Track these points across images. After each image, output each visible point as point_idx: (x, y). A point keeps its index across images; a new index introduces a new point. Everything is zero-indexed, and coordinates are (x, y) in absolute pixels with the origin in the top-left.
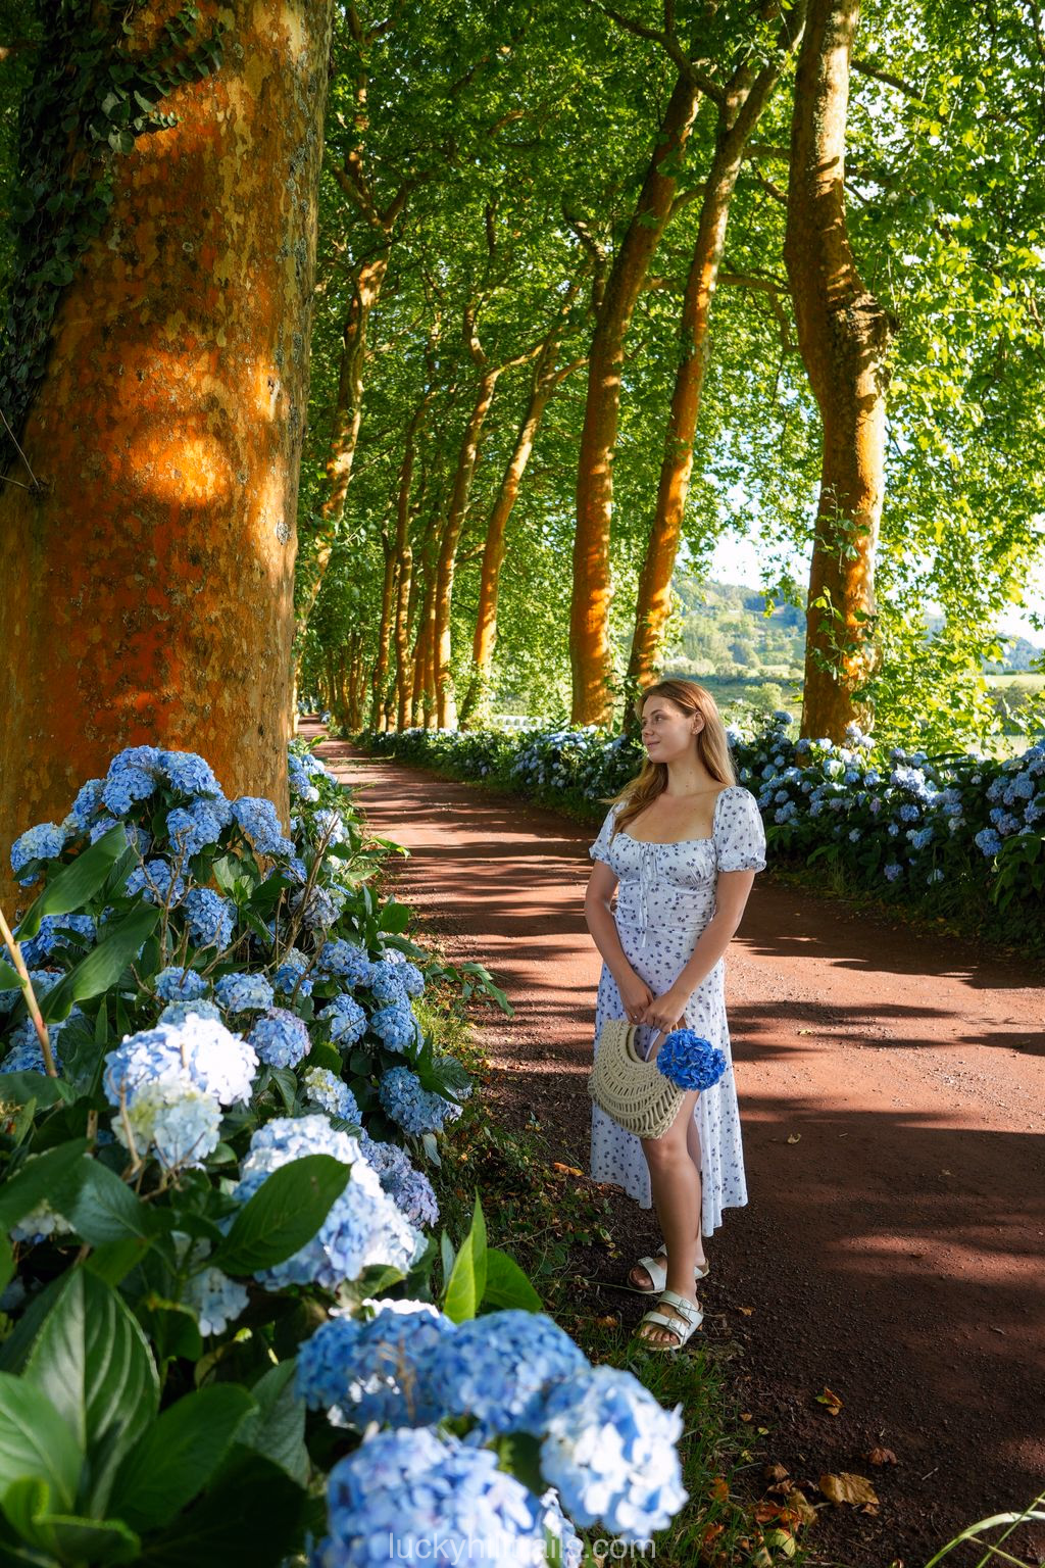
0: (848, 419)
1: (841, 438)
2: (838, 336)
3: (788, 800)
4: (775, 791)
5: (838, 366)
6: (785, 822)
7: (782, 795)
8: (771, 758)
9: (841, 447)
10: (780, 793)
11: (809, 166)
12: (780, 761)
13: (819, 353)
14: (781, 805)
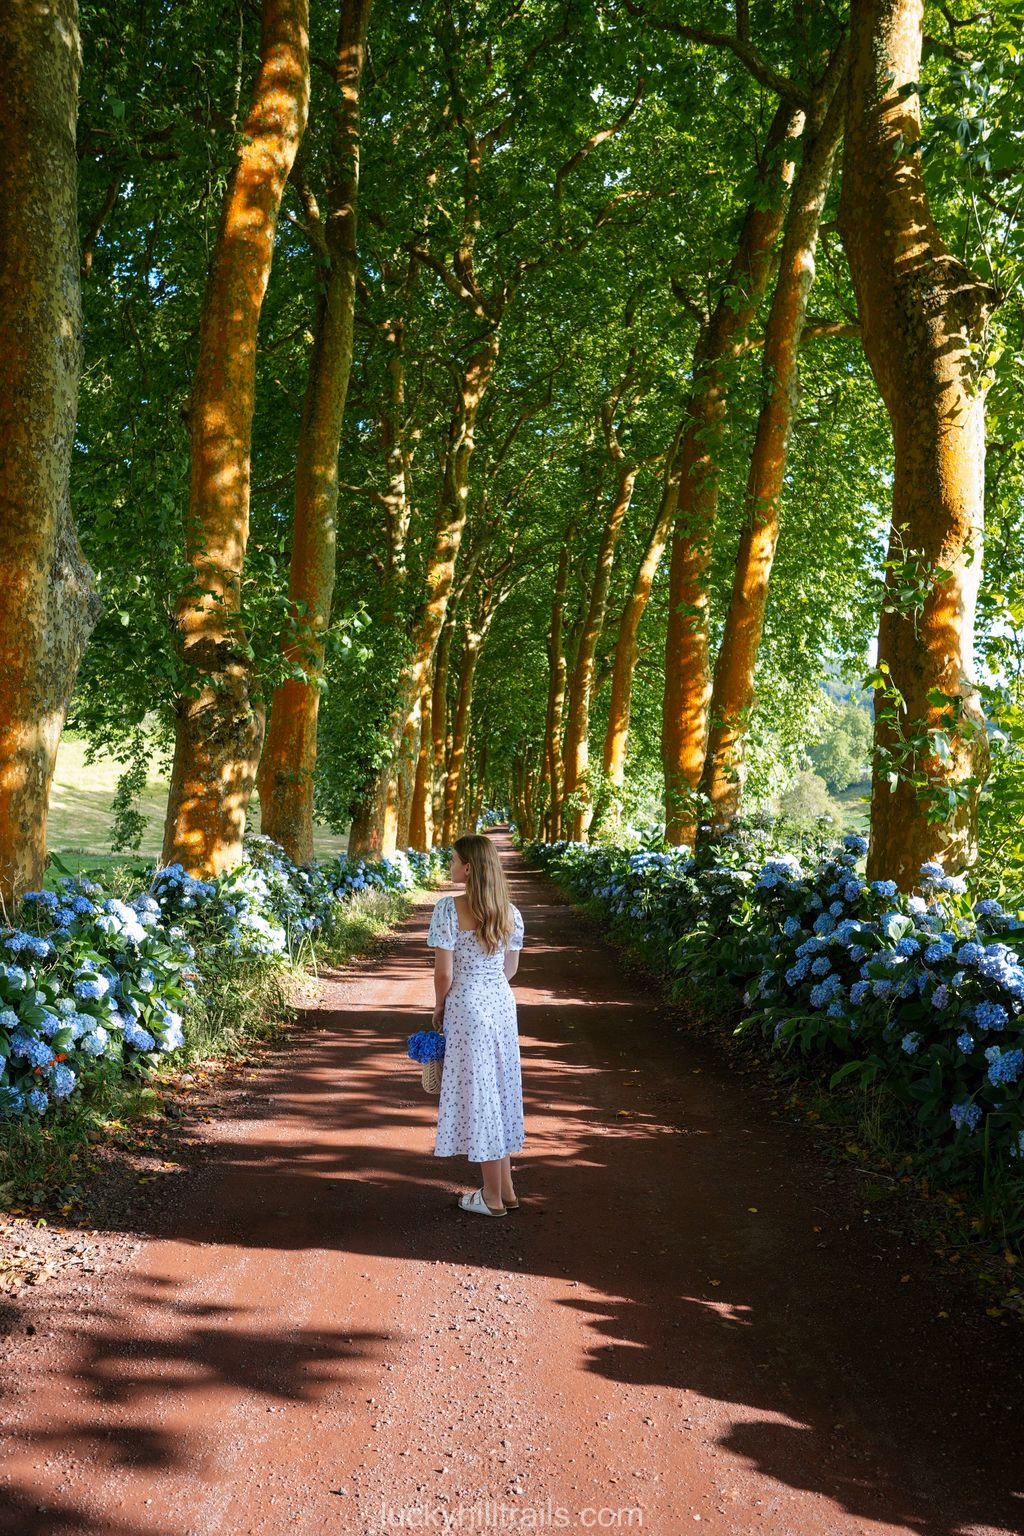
0: (926, 427)
1: (916, 454)
2: (910, 319)
3: (830, 972)
4: (814, 956)
5: (911, 358)
6: (825, 1007)
7: (821, 964)
8: (827, 903)
9: (916, 466)
10: (819, 961)
11: (867, 106)
12: (836, 908)
13: (885, 345)
14: (819, 979)
